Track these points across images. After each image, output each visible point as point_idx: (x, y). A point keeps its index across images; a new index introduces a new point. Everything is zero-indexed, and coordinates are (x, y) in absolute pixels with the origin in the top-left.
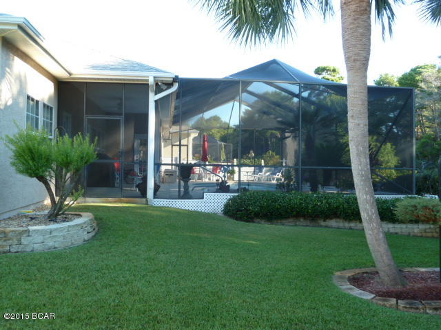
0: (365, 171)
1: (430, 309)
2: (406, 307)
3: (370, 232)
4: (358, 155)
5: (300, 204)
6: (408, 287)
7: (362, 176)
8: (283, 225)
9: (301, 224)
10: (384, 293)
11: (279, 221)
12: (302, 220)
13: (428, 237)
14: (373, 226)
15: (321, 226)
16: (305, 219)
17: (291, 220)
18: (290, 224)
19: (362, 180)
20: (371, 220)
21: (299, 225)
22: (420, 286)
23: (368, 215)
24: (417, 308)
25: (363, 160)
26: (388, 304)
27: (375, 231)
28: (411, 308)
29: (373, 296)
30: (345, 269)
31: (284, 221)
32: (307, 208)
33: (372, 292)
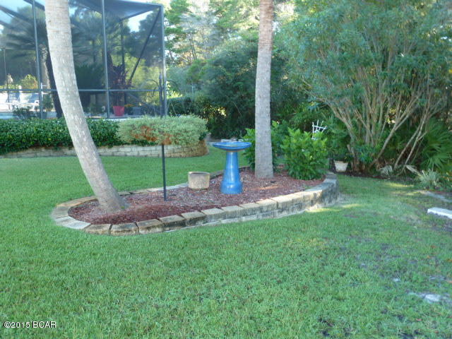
0: (70, 88)
1: (143, 229)
2: (118, 232)
3: (83, 157)
4: (61, 68)
5: (38, 132)
6: (128, 210)
7: (67, 93)
8: (21, 157)
9: (43, 155)
10: (101, 219)
11: (15, 154)
12: (43, 149)
13: (176, 157)
14: (85, 149)
15: (66, 155)
16: (46, 148)
17: (30, 151)
18: (29, 155)
19: (67, 99)
20: (81, 142)
21: (41, 156)
22: (140, 207)
23: (78, 139)
24: (129, 231)
25: (67, 75)
26: (100, 231)
27: (88, 155)
28: (124, 231)
29: (89, 224)
30: (71, 199)
31: (21, 153)
32: (46, 136)
33: (87, 221)
